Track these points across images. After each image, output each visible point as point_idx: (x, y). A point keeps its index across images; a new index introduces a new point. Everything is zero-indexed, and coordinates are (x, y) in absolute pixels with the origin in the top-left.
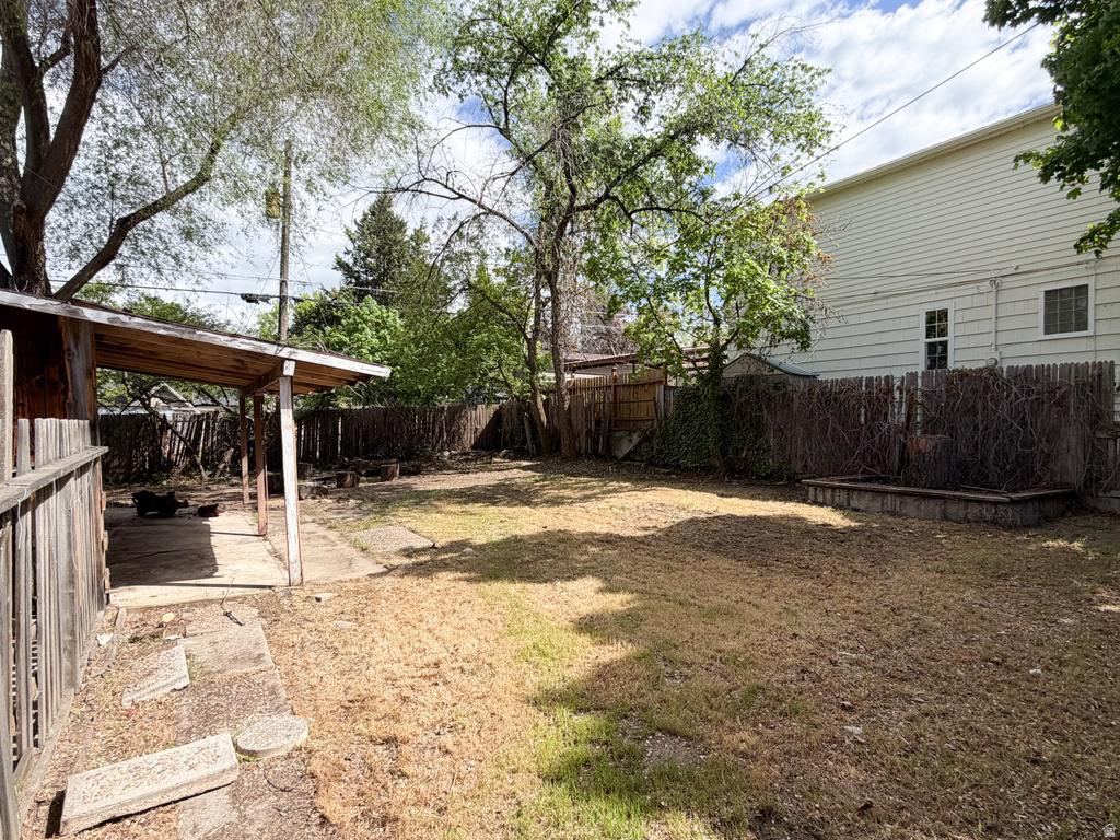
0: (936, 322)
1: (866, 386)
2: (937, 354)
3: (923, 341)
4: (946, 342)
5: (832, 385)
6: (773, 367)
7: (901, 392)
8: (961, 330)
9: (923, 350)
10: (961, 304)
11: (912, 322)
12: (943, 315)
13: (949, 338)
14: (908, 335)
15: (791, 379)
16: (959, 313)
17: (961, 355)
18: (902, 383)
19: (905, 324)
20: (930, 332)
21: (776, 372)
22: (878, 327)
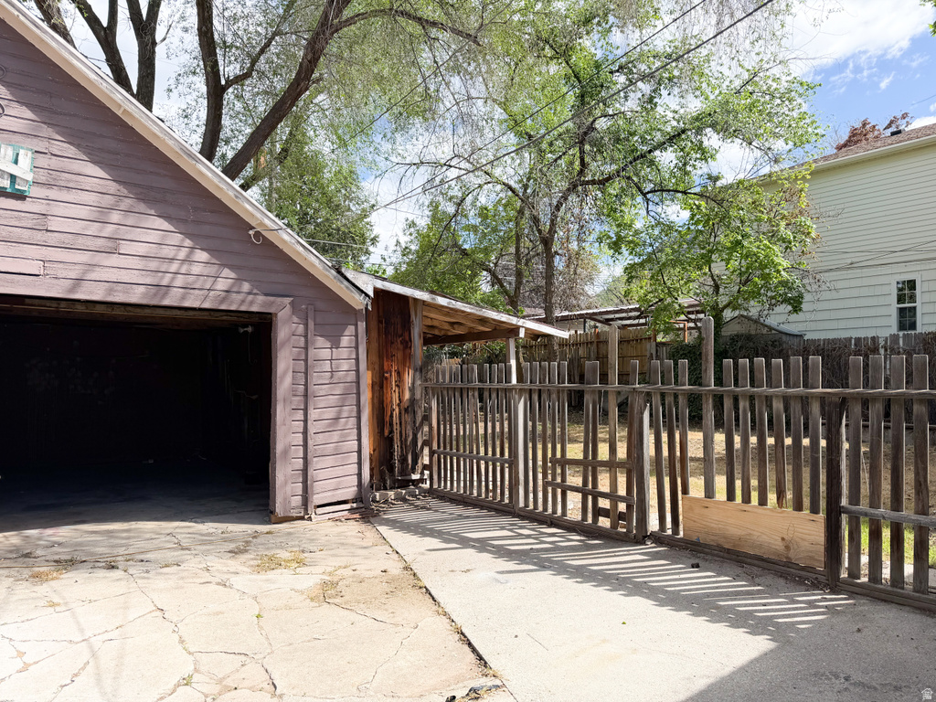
0: (907, 290)
1: (855, 345)
2: (907, 318)
3: (895, 306)
4: (915, 308)
5: (824, 344)
6: (771, 328)
7: (886, 350)
8: (927, 298)
9: (894, 314)
10: (926, 276)
11: (885, 290)
12: (912, 284)
13: (918, 304)
14: (882, 301)
15: (784, 338)
16: (926, 284)
17: (927, 319)
18: (886, 342)
19: (878, 291)
20: (900, 299)
21: (773, 332)
22: (855, 293)
